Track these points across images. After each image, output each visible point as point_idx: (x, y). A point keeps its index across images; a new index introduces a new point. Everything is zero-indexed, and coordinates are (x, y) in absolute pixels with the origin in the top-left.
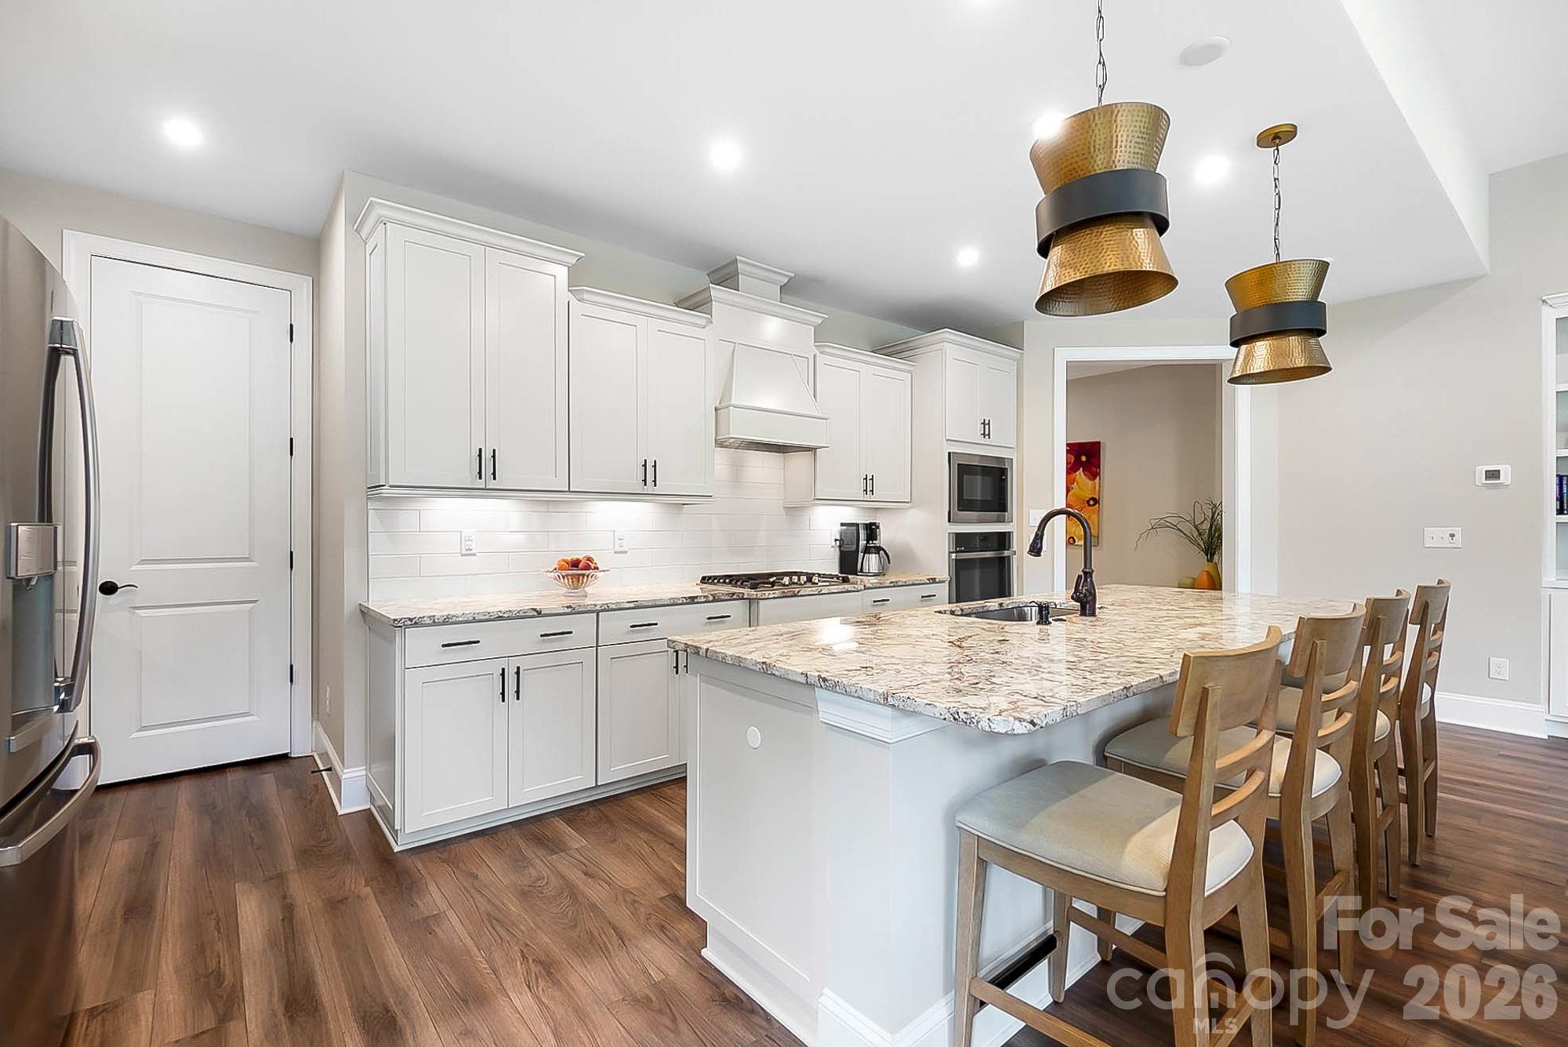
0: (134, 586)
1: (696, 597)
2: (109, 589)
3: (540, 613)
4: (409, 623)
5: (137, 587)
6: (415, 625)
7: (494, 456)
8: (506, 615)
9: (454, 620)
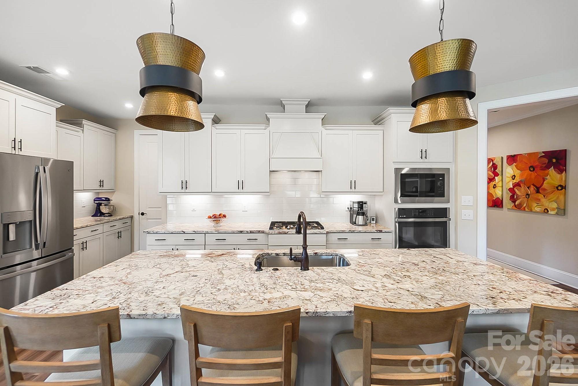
0: (146, 214)
1: (243, 231)
2: (143, 214)
3: (184, 233)
4: (147, 232)
6: (149, 233)
7: (186, 182)
8: (174, 232)
9: (159, 233)
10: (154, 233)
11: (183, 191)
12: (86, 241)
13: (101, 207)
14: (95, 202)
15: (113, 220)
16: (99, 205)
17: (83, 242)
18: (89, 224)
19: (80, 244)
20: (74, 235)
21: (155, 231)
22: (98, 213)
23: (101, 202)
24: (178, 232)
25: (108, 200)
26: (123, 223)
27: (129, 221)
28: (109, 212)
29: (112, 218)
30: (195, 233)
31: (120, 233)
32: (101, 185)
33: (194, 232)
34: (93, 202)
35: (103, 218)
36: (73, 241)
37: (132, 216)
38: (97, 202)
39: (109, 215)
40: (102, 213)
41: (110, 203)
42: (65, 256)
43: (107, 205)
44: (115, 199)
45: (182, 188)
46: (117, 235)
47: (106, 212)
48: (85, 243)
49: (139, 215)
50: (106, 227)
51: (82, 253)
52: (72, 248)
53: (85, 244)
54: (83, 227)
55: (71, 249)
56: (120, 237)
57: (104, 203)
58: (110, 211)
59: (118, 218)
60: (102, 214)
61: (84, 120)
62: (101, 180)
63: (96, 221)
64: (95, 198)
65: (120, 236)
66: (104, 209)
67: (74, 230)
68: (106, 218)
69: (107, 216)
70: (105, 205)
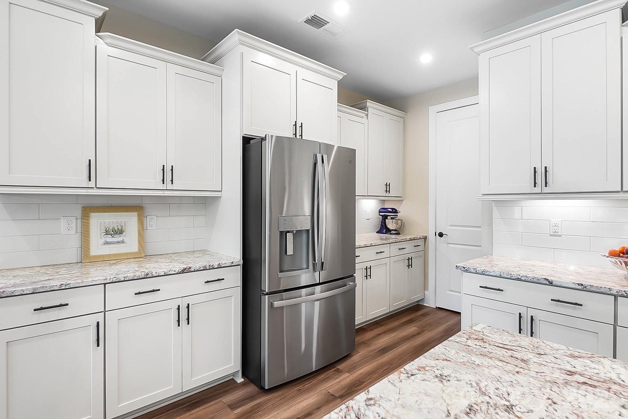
0: (446, 235)
2: (441, 235)
4: (463, 269)
5: (447, 235)
6: (467, 271)
7: (546, 171)
8: (523, 279)
9: (488, 273)
10: (476, 273)
11: (538, 190)
12: (370, 266)
13: (386, 220)
14: (380, 214)
15: (402, 240)
16: (385, 217)
17: (367, 267)
18: (373, 243)
19: (364, 269)
20: (357, 256)
21: (479, 269)
22: (383, 229)
23: (387, 214)
24: (535, 280)
25: (395, 211)
26: (415, 246)
27: (421, 243)
28: (397, 229)
29: (400, 237)
30: (583, 288)
31: (410, 260)
32: (388, 190)
33: (580, 287)
34: (378, 213)
35: (389, 235)
36: (354, 264)
37: (425, 236)
38: (383, 214)
39: (396, 232)
40: (389, 229)
41: (397, 216)
42: (346, 286)
43: (394, 218)
44: (404, 212)
45: (535, 183)
46: (406, 262)
47: (393, 229)
48: (369, 268)
49: (436, 235)
50: (394, 249)
51: (365, 281)
52: (354, 275)
53: (369, 270)
54: (367, 245)
55: (352, 276)
56: (410, 266)
57: (390, 216)
58: (398, 226)
59: (408, 238)
60: (388, 231)
61: (368, 100)
62: (387, 183)
63: (382, 239)
64: (380, 209)
65: (410, 264)
66: (391, 224)
67: (356, 249)
68: (393, 236)
69: (393, 234)
70: (392, 218)
